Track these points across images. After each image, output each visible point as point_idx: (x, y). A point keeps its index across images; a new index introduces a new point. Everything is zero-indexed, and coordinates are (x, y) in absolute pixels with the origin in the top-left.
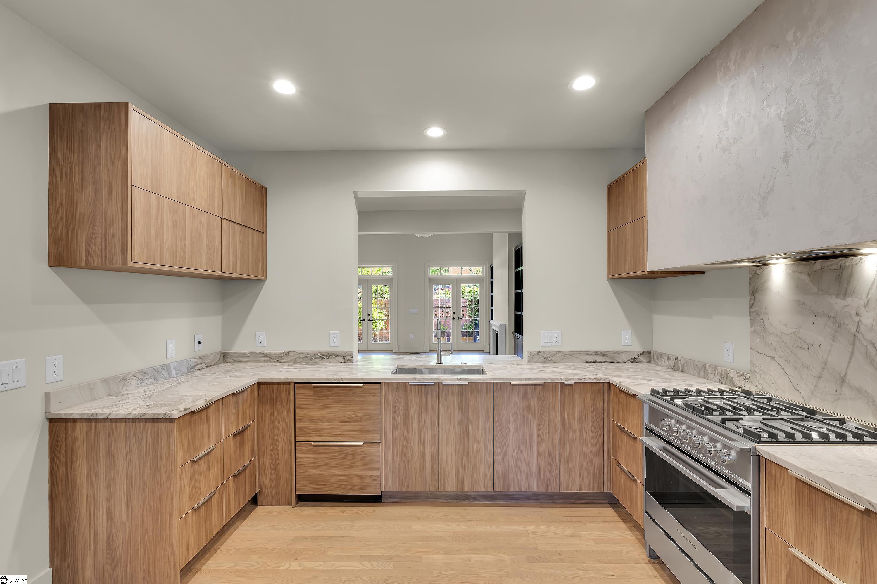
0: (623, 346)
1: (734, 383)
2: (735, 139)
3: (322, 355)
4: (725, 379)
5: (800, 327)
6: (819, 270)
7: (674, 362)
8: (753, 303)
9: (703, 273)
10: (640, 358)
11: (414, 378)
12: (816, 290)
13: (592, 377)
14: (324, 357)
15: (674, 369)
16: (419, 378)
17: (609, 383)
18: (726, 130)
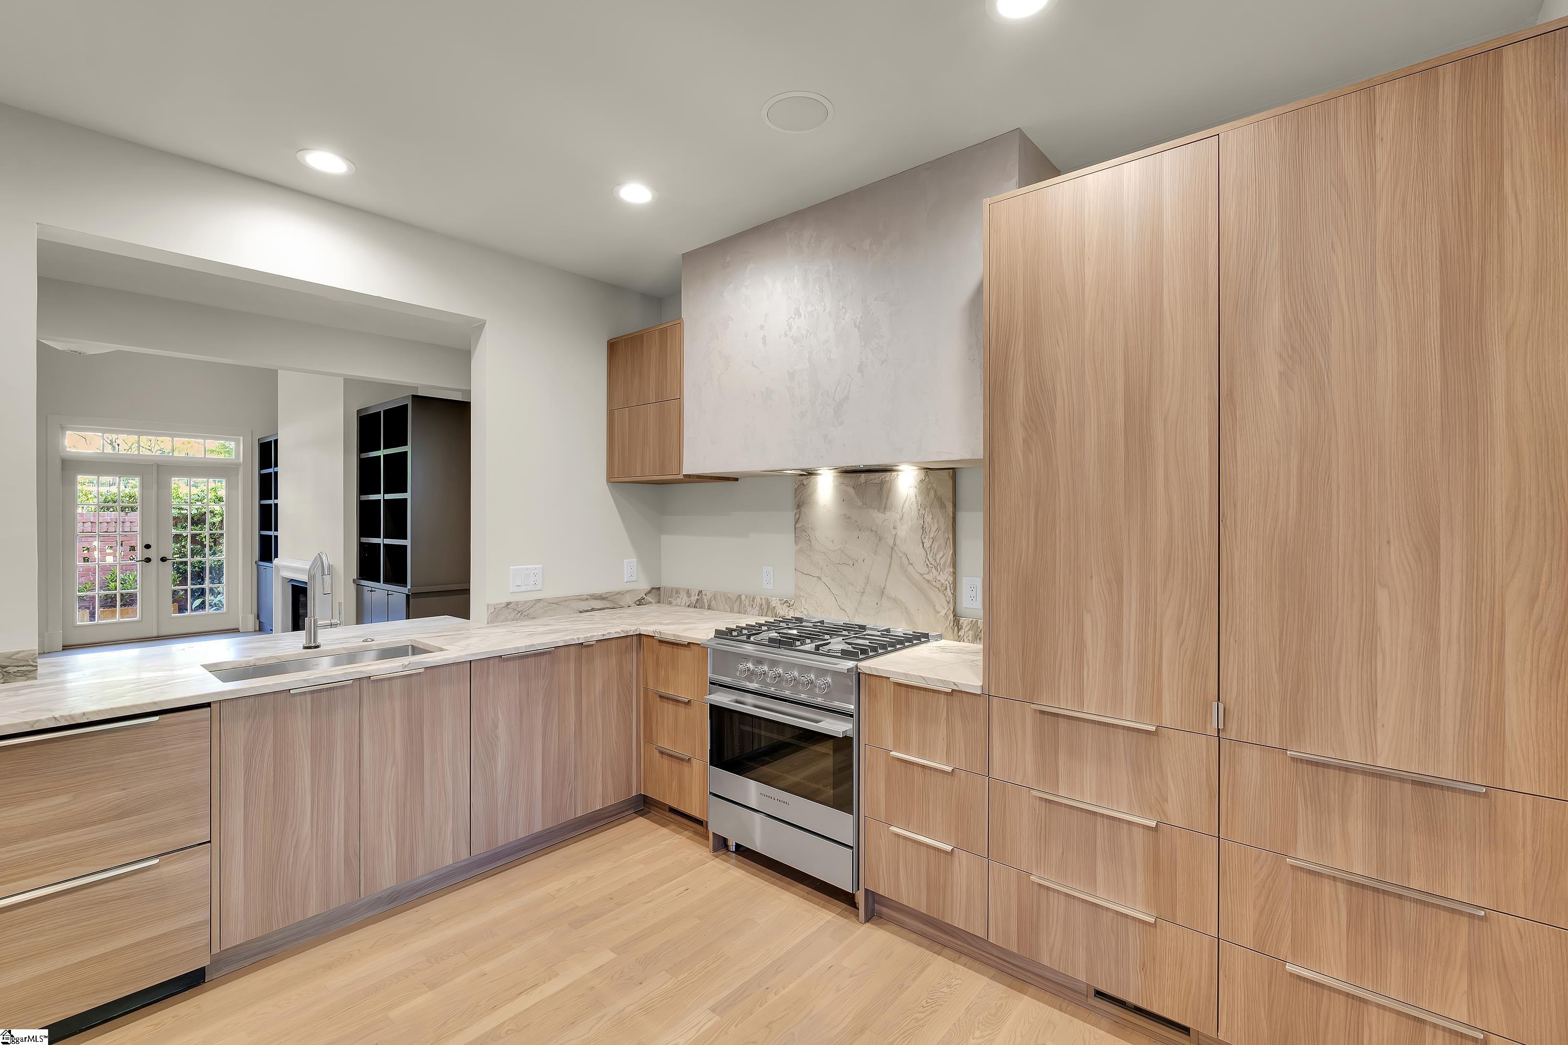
0: (626, 582)
1: (776, 613)
2: (808, 331)
4: (765, 610)
5: (846, 543)
6: (863, 483)
7: (697, 597)
8: (799, 518)
9: (737, 479)
10: (647, 598)
11: (304, 680)
12: (860, 504)
13: (618, 630)
15: (697, 607)
16: (315, 678)
17: (640, 636)
18: (797, 317)
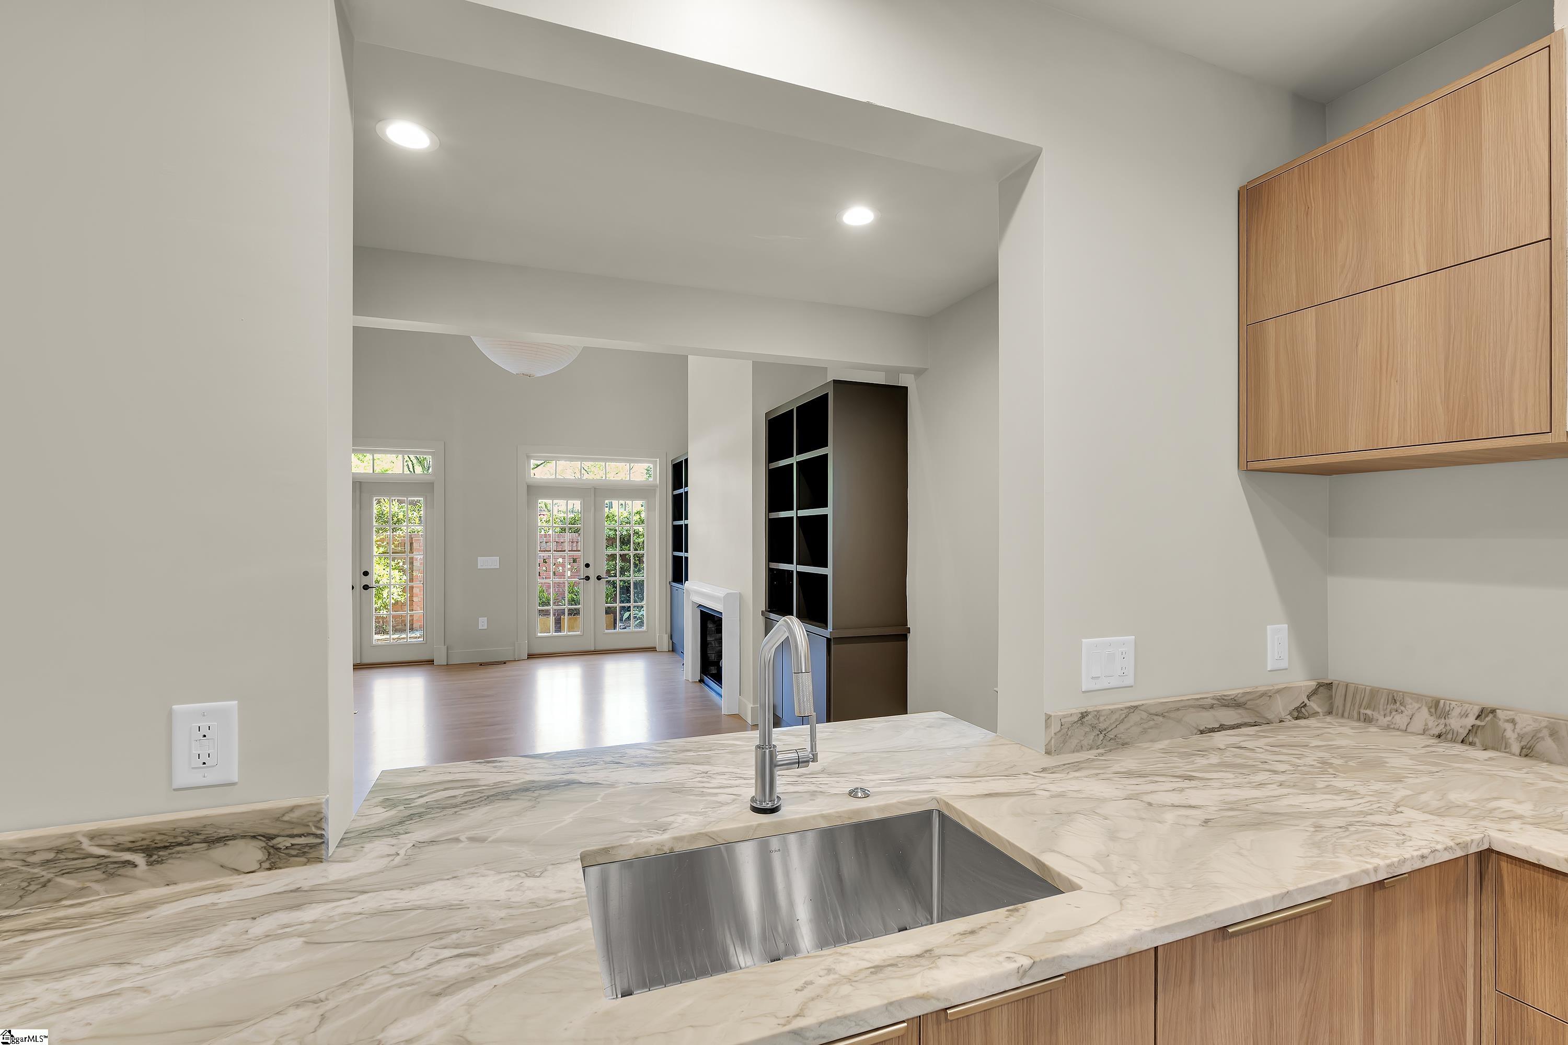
0: (1274, 672)
3: (118, 847)
10: (1311, 703)
14: (127, 856)
17: (1486, 853)
